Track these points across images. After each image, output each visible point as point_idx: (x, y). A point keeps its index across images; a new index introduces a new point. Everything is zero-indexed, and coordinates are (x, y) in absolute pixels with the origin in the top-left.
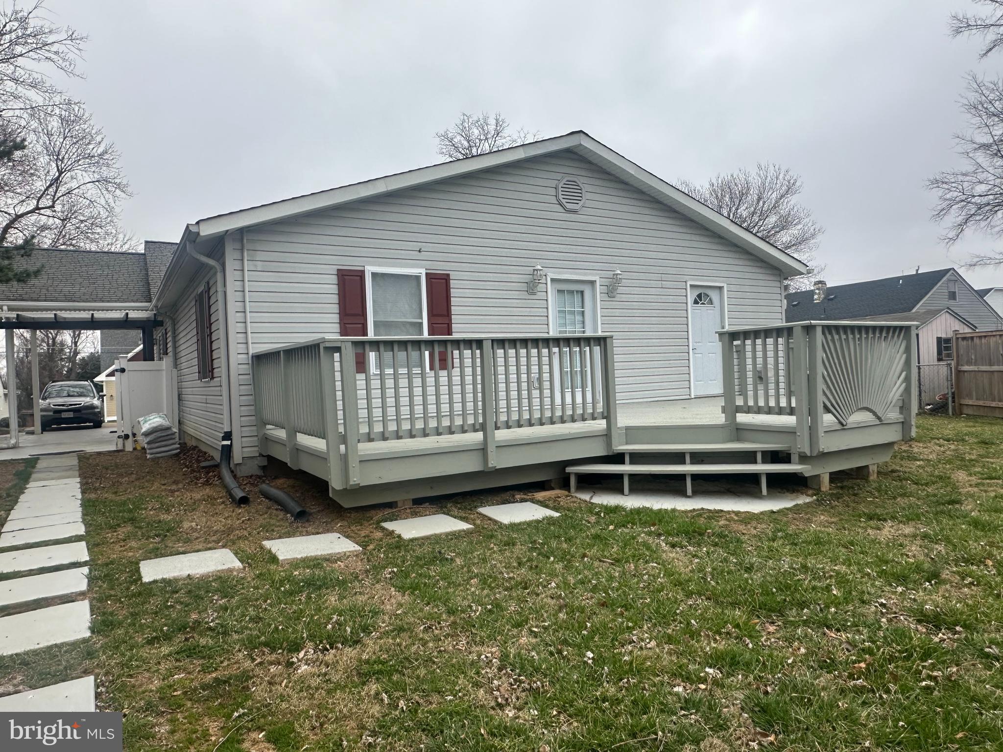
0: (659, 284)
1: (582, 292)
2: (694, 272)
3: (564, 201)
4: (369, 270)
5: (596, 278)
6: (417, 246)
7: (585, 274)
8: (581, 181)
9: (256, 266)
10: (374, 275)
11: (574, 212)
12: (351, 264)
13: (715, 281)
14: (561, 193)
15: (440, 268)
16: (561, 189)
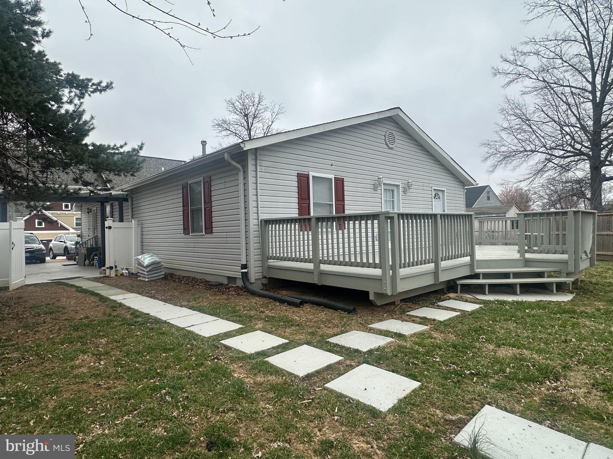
0: (421, 188)
1: (393, 191)
2: (435, 183)
3: (388, 143)
4: (311, 174)
5: (400, 184)
6: (330, 162)
7: (395, 181)
8: (394, 133)
9: (262, 169)
10: (313, 177)
11: (392, 149)
12: (304, 170)
13: (442, 188)
14: (387, 139)
15: (340, 175)
16: (387, 137)
